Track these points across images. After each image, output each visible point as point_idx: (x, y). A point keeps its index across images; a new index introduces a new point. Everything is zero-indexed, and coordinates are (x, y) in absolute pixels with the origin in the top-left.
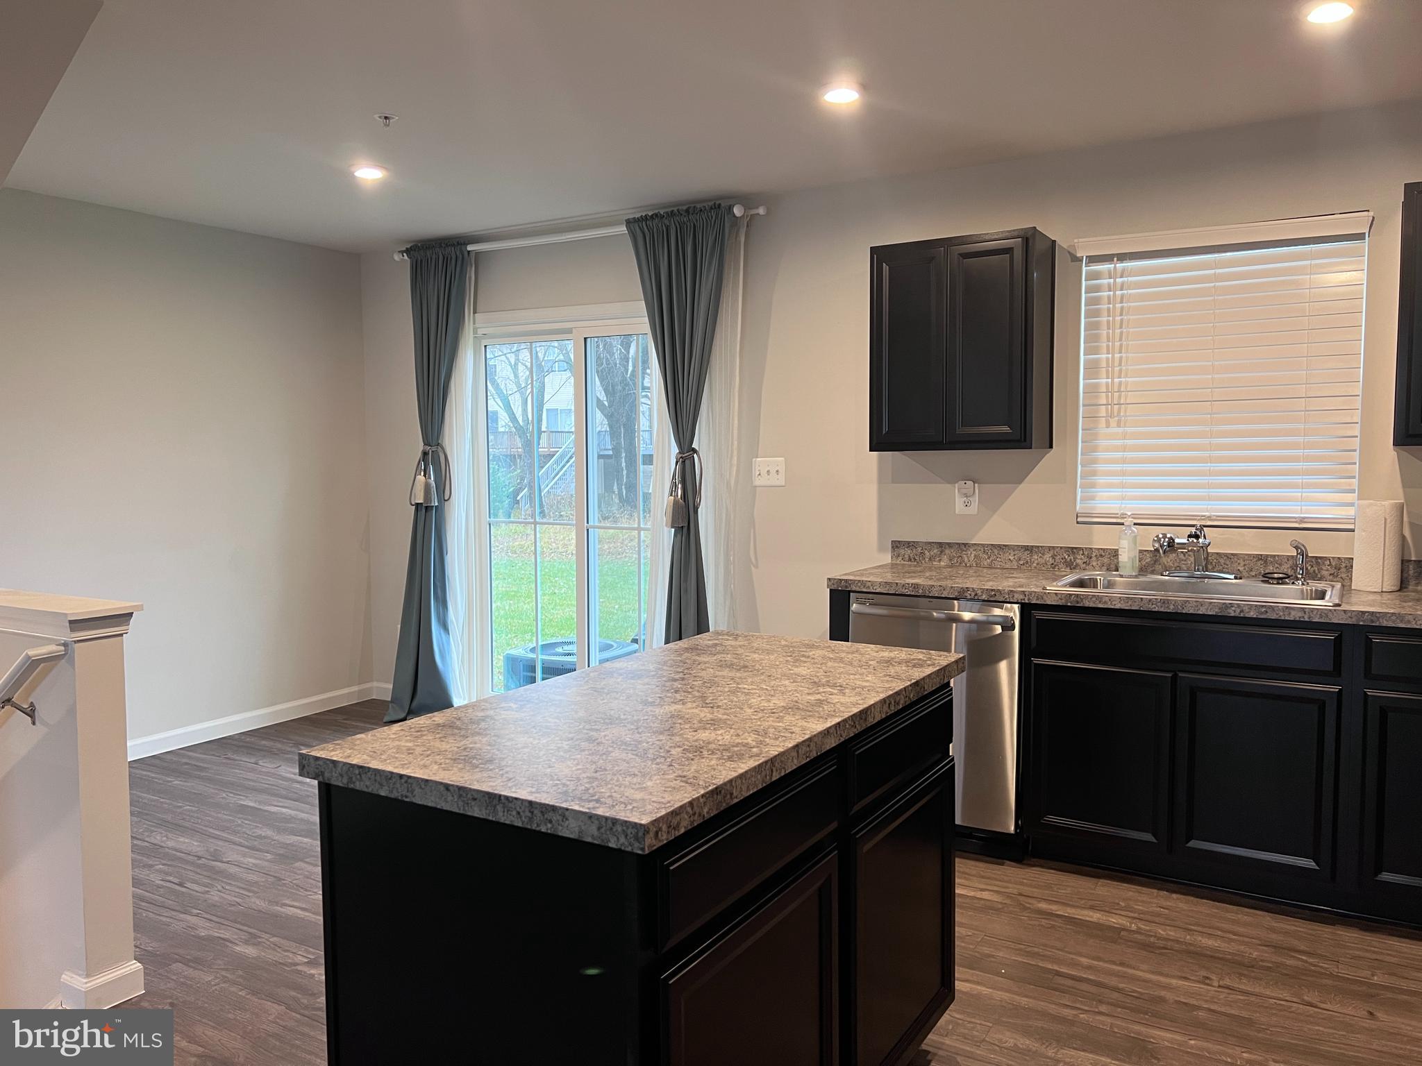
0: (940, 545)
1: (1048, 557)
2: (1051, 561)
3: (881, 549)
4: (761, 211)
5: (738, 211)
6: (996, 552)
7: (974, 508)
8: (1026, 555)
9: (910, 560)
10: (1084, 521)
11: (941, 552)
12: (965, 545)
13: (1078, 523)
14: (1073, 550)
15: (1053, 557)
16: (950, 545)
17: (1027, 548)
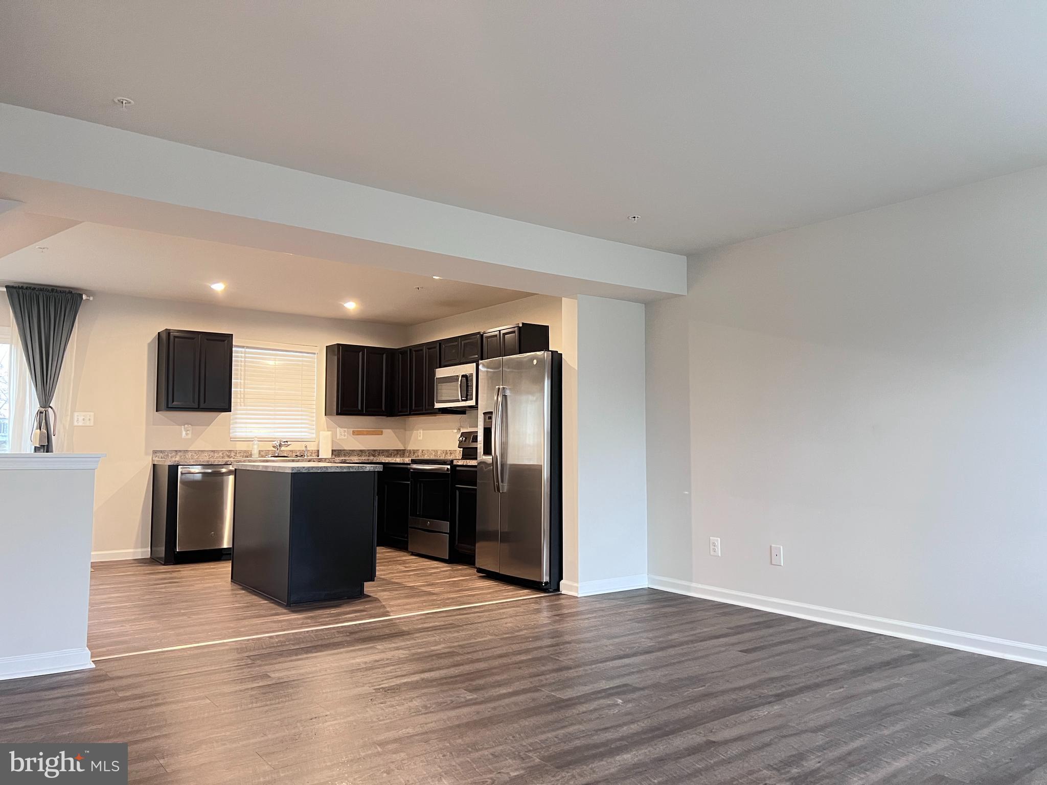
0: (176, 451)
1: (221, 454)
2: (222, 455)
3: (147, 454)
4: (91, 298)
5: (84, 297)
6: (200, 453)
7: (189, 436)
8: (212, 454)
9: (162, 458)
10: (234, 440)
11: (176, 454)
12: (187, 451)
13: (231, 441)
14: (230, 451)
15: (223, 454)
16: (180, 451)
17: (212, 451)
